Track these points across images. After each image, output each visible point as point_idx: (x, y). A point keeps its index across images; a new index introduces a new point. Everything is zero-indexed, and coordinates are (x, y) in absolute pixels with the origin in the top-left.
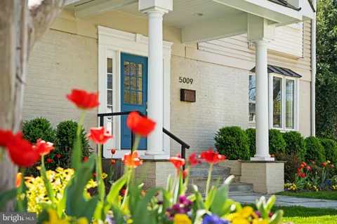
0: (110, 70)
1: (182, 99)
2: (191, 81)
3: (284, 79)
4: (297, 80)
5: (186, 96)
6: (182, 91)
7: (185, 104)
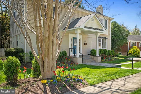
0: (71, 40)
1: (84, 44)
2: (86, 41)
3: (104, 39)
4: (107, 39)
5: (85, 44)
6: (84, 43)
7: (85, 45)
